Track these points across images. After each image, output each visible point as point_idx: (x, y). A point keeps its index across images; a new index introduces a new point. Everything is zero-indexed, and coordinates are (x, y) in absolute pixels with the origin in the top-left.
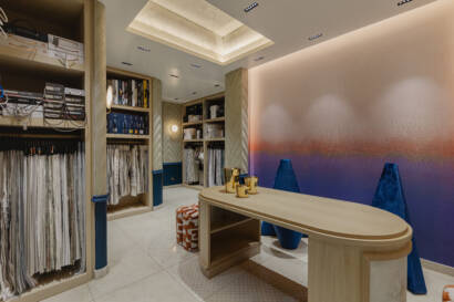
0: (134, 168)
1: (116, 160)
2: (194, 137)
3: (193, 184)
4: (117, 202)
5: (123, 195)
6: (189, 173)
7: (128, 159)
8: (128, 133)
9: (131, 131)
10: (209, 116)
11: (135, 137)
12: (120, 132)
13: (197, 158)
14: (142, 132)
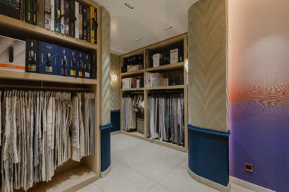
0: (77, 124)
1: (51, 113)
2: (133, 85)
3: (131, 130)
4: (52, 174)
5: (60, 163)
6: (128, 120)
7: (69, 113)
8: (69, 75)
9: (72, 72)
10: (151, 65)
11: (79, 81)
13: (136, 107)
14: (87, 75)
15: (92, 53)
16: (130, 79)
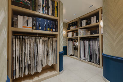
0: (50, 51)
1: (40, 46)
3: (72, 55)
4: (41, 70)
5: (44, 66)
6: (70, 51)
7: (47, 45)
8: (47, 30)
9: (48, 29)
11: (51, 33)
12: (42, 29)
14: (54, 30)
15: (56, 21)
16: (71, 32)
